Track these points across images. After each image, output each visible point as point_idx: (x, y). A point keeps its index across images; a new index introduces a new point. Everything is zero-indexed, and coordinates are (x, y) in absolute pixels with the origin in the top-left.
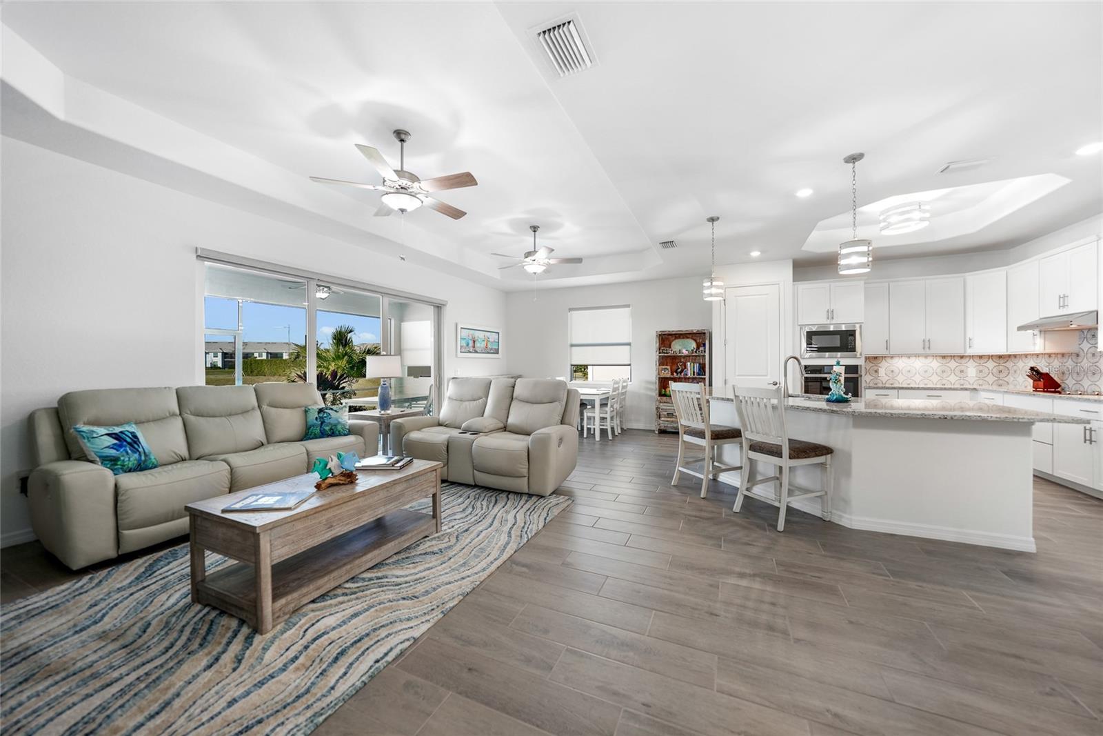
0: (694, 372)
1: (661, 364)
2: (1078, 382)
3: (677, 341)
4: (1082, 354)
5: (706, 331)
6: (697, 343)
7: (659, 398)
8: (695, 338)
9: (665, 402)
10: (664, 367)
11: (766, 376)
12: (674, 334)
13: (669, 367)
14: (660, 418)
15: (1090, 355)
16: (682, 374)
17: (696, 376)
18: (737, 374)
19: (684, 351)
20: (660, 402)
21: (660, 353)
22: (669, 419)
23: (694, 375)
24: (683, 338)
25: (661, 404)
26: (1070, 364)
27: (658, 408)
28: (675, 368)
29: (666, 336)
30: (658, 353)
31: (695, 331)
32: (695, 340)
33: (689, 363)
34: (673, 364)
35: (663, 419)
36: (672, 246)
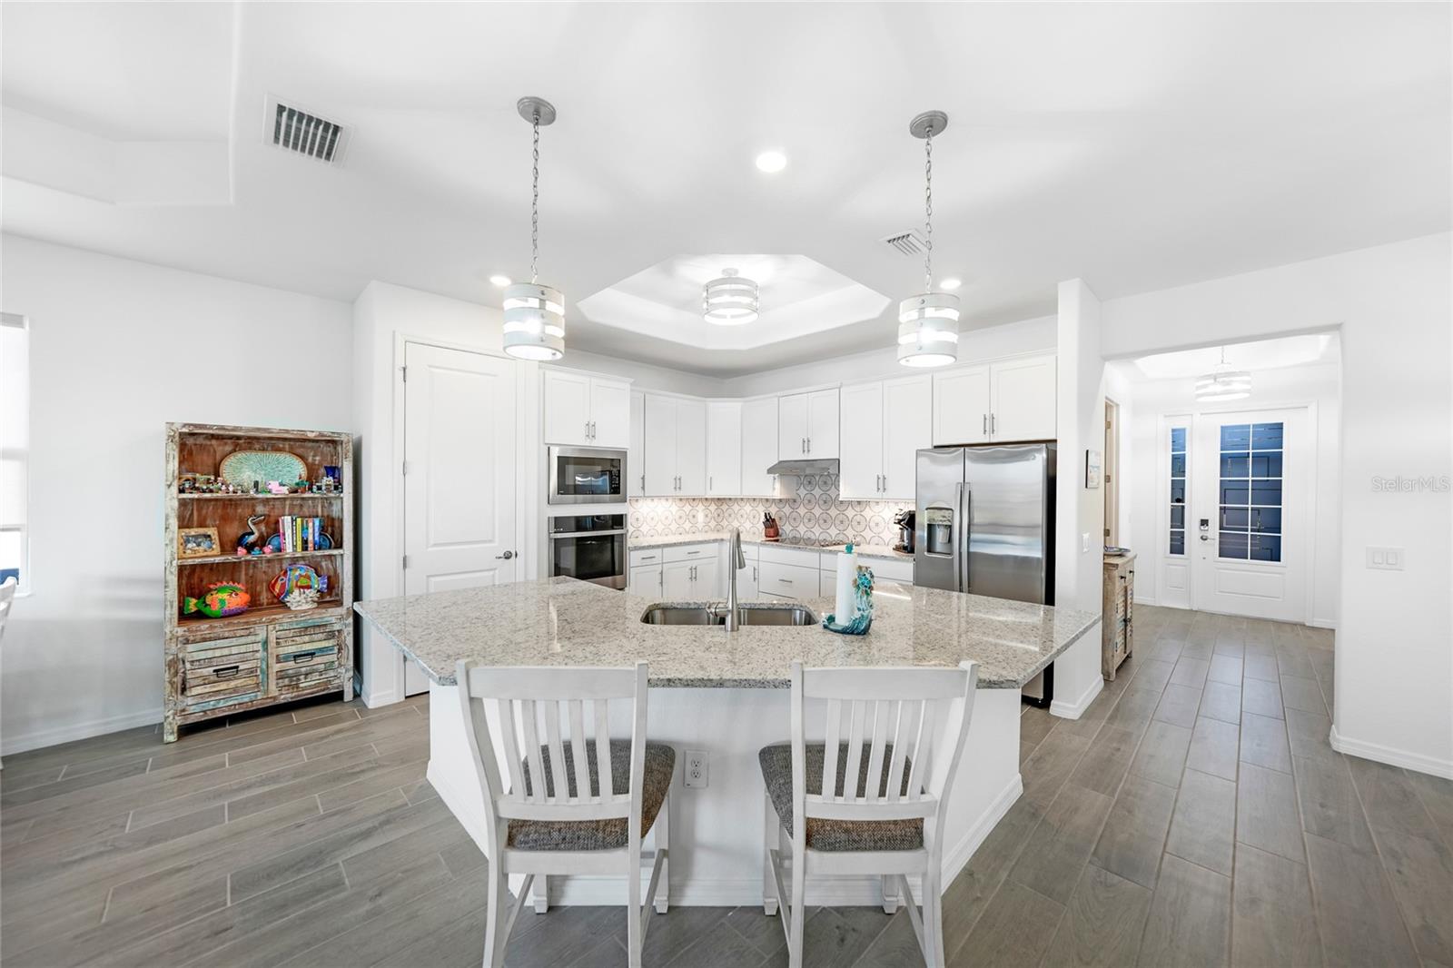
0: (305, 542)
1: (184, 523)
2: (795, 528)
3: (240, 455)
4: (798, 500)
5: (344, 438)
6: (307, 464)
7: (180, 631)
8: (300, 451)
9: (204, 640)
10: (193, 532)
11: (490, 541)
12: (231, 437)
13: (212, 531)
14: (184, 690)
15: (806, 502)
16: (268, 549)
17: (310, 552)
18: (432, 542)
19: (274, 486)
20: (187, 642)
21: (181, 491)
22: (223, 686)
23: (305, 548)
24: (263, 450)
25: (190, 647)
26: (787, 510)
27: (174, 664)
28: (233, 530)
29: (200, 440)
30: (175, 489)
31: (311, 435)
32: (302, 457)
33: (288, 519)
34: (225, 519)
35: (195, 691)
36: (327, 151)
